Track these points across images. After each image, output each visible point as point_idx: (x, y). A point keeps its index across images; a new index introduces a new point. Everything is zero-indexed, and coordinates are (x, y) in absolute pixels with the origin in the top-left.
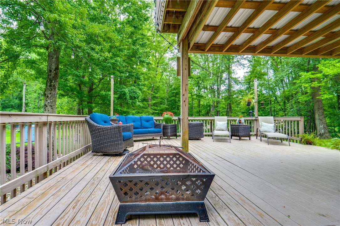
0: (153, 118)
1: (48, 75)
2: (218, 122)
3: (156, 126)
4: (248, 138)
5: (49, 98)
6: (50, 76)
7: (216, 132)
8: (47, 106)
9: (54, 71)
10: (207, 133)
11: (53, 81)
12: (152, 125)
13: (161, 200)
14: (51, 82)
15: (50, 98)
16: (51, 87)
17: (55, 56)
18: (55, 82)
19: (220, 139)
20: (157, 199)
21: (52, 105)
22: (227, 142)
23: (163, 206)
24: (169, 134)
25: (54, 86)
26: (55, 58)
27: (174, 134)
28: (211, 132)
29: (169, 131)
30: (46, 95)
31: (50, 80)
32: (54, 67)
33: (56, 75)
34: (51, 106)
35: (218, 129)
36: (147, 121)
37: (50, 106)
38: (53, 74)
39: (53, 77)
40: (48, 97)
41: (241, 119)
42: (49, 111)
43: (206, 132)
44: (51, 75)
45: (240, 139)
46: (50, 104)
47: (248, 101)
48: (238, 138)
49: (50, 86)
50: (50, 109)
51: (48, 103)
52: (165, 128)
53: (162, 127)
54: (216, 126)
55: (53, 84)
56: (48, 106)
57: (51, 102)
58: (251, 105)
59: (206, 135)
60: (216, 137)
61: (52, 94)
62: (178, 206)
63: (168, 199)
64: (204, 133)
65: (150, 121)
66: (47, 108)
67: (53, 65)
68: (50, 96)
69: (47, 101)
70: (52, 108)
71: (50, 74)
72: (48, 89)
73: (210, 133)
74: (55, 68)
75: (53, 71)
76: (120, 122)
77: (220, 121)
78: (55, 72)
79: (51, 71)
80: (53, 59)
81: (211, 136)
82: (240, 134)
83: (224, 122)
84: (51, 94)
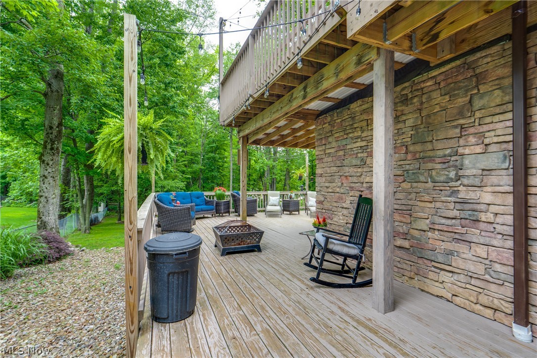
0: (203, 193)
1: (48, 134)
2: (271, 197)
3: (207, 203)
4: (297, 213)
5: (50, 165)
6: (51, 135)
7: (269, 208)
8: (46, 178)
9: (57, 127)
10: (260, 209)
11: (56, 143)
12: (203, 202)
13: (241, 245)
14: (53, 143)
15: (52, 165)
16: (53, 151)
17: (58, 107)
18: (58, 143)
19: (272, 214)
20: (239, 244)
21: (55, 175)
22: (278, 217)
23: (242, 248)
24: (222, 212)
25: (57, 149)
26: (58, 110)
27: (227, 210)
28: (264, 207)
29: (222, 207)
30: (46, 162)
31: (51, 141)
32: (56, 122)
33: (60, 133)
34: (53, 178)
35: (271, 204)
36: (198, 198)
37: (51, 177)
38: (55, 132)
39: (56, 137)
40: (48, 164)
41: (292, 194)
42: (49, 184)
43: (259, 207)
44: (52, 133)
45: (290, 214)
46: (51, 175)
47: (300, 175)
48: (289, 213)
49: (52, 149)
50: (51, 181)
51: (49, 172)
52: (218, 204)
53: (215, 204)
54: (269, 201)
55: (56, 146)
56: (49, 177)
57: (53, 171)
58: (303, 179)
59: (259, 211)
60: (269, 213)
61: (54, 160)
62: (248, 247)
63: (244, 244)
64: (258, 209)
65: (200, 197)
66: (46, 180)
67: (55, 119)
68: (51, 163)
69: (47, 170)
70: (54, 181)
71: (50, 131)
72: (48, 153)
73: (263, 209)
74: (58, 124)
75: (55, 127)
76: (178, 202)
77: (273, 196)
78: (57, 129)
79: (53, 128)
80: (54, 110)
81: (264, 211)
82: (291, 209)
83: (276, 198)
84: (52, 160)
